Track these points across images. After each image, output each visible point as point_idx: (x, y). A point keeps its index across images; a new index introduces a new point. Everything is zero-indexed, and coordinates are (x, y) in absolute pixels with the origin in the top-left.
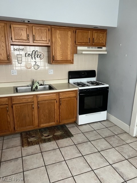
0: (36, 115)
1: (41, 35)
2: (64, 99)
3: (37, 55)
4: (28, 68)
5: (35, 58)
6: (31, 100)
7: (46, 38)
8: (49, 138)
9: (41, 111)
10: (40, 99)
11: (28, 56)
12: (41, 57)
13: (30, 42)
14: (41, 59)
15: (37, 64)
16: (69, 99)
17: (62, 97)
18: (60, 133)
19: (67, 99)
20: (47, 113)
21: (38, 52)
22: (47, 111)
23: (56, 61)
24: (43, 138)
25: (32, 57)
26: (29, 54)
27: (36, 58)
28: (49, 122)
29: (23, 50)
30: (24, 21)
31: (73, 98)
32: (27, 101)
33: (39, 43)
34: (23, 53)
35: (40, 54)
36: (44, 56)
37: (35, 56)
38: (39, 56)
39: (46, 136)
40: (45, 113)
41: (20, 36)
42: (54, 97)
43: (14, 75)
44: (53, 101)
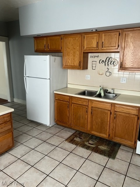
0: (89, 119)
1: (111, 41)
2: (120, 114)
3: (110, 62)
4: (100, 74)
5: (108, 64)
6: (86, 103)
7: (115, 44)
8: (90, 146)
9: (93, 118)
10: (93, 105)
11: (102, 62)
12: (114, 63)
13: (99, 49)
14: (114, 66)
15: (109, 71)
16: (127, 115)
17: (118, 111)
18: (105, 148)
19: (123, 114)
20: (99, 122)
21: (112, 58)
22: (99, 120)
23: (124, 69)
24: (87, 143)
25: (105, 64)
26: (103, 61)
27: (110, 64)
28: (101, 132)
29: (98, 57)
30: (92, 30)
31: (132, 116)
32: (83, 104)
33: (107, 49)
34: (97, 60)
35: (114, 60)
36: (118, 62)
37: (108, 62)
38: (112, 63)
39: (90, 144)
40: (97, 121)
41: (91, 44)
42: (108, 107)
43: (87, 79)
44: (106, 111)
